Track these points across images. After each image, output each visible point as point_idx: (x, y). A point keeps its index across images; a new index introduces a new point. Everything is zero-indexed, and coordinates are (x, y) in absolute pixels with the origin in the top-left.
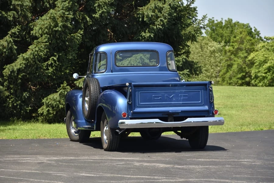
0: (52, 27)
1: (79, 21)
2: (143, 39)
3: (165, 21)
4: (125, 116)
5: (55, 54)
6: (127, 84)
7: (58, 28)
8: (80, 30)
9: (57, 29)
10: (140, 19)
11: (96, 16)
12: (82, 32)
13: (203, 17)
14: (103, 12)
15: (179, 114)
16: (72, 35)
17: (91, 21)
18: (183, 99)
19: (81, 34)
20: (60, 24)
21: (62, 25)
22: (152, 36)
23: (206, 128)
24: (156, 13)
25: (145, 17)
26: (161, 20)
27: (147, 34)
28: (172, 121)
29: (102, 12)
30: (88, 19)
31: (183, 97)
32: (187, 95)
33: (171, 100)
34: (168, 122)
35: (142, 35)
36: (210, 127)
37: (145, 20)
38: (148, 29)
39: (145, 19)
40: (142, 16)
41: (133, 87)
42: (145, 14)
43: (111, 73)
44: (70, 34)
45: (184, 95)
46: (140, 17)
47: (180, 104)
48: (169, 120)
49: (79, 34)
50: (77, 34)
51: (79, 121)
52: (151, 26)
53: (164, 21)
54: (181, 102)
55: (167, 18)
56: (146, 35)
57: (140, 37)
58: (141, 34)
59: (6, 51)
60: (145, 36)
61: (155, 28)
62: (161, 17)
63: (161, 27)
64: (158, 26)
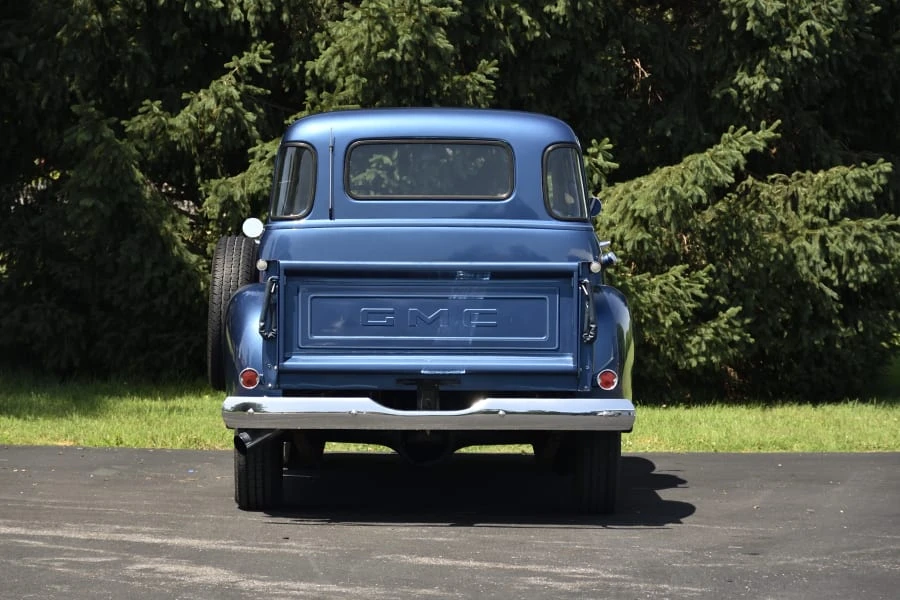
0: (374, 49)
1: (499, 26)
2: (747, 96)
3: (825, 32)
4: (249, 382)
6: (261, 264)
7: (393, 50)
8: (484, 61)
9: (390, 55)
10: (734, 26)
11: (554, 9)
12: (494, 70)
15: (459, 382)
16: (455, 78)
17: (538, 27)
18: (478, 326)
19: (489, 77)
20: (405, 40)
21: (408, 41)
22: (775, 87)
26: (811, 29)
27: (755, 79)
28: (435, 409)
30: (526, 19)
31: (479, 320)
32: (494, 313)
33: (431, 327)
34: (419, 409)
35: (737, 83)
37: (748, 28)
38: (763, 63)
40: (738, 13)
41: (283, 278)
43: (328, 221)
45: (481, 313)
47: (465, 343)
48: (421, 403)
49: (483, 77)
50: (474, 74)
52: (773, 49)
53: (821, 32)
54: (471, 339)
55: (834, 20)
56: (754, 83)
57: (732, 90)
58: (735, 80)
59: (216, 131)
60: (752, 88)
61: (787, 55)
62: (810, 18)
63: (808, 55)
64: (796, 52)
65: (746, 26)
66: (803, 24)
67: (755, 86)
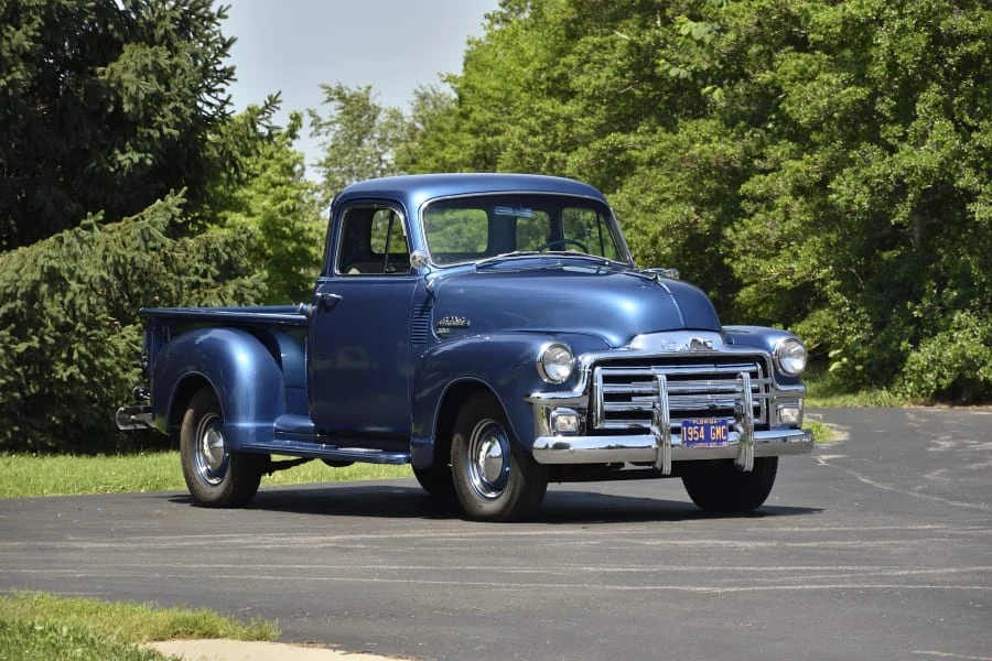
3: (188, 112)
10: (111, 108)
13: (268, 101)
22: (149, 162)
25: (126, 101)
26: (174, 110)
27: (129, 155)
38: (132, 141)
39: (126, 108)
40: (115, 97)
42: (130, 90)
46: (108, 101)
52: (142, 129)
61: (157, 134)
62: (176, 101)
63: (176, 133)
64: (166, 130)
65: (122, 109)
66: (172, 105)
67: (128, 162)
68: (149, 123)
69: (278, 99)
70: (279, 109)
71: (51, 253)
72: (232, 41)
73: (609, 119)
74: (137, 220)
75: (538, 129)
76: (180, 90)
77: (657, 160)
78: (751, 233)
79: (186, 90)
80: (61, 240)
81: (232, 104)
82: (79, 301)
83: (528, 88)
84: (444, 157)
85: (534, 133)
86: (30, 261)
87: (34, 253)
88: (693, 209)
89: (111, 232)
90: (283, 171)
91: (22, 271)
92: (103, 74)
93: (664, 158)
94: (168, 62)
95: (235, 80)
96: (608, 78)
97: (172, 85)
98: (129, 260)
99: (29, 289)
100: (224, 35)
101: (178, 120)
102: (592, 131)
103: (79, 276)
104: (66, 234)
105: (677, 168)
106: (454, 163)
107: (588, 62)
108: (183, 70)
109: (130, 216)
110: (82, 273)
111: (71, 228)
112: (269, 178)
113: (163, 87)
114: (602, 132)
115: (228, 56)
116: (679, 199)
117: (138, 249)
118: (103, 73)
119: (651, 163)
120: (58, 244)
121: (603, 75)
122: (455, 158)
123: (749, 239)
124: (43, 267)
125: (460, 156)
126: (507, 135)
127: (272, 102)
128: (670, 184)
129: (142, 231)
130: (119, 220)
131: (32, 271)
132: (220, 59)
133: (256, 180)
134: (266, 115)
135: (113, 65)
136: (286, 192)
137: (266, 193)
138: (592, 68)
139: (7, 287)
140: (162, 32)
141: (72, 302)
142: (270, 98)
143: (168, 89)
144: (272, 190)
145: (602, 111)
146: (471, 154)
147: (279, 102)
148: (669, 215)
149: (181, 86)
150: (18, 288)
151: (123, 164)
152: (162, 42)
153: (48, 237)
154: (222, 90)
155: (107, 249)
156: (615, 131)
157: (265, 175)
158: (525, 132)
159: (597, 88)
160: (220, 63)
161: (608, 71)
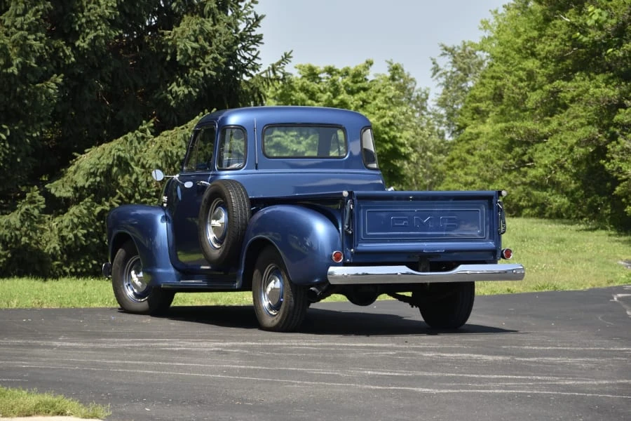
2: (174, 98)
3: (222, 60)
5: (4, 126)
6: (345, 193)
7: (12, 68)
8: (55, 75)
9: (11, 71)
10: (168, 58)
11: (82, 45)
12: (59, 80)
13: (284, 56)
14: (96, 37)
15: (440, 256)
16: (38, 85)
18: (448, 226)
19: (57, 84)
20: (17, 61)
21: (20, 62)
22: (194, 93)
23: (471, 286)
24: (201, 43)
25: (178, 53)
26: (215, 59)
27: (182, 88)
29: (94, 37)
31: (448, 223)
32: (454, 219)
35: (171, 90)
36: (477, 283)
37: (178, 60)
39: (178, 58)
40: (172, 51)
41: (356, 201)
42: (180, 46)
43: (255, 171)
44: (34, 83)
46: (166, 53)
48: (421, 268)
49: (53, 86)
50: (48, 82)
51: (160, 270)
52: (191, 70)
53: (220, 60)
55: (224, 54)
56: (180, 90)
57: (168, 95)
58: (169, 89)
61: (202, 74)
62: (215, 53)
63: (214, 73)
64: (207, 72)
65: (176, 58)
66: (211, 56)
67: (182, 93)
68: (197, 66)
69: (290, 55)
70: (290, 61)
71: (119, 147)
72: (263, 17)
73: (556, 72)
74: (183, 129)
75: (524, 77)
76: (218, 46)
77: (576, 99)
78: (623, 147)
79: (221, 46)
80: (126, 139)
81: (259, 59)
82: (141, 179)
83: (519, 51)
84: (475, 94)
85: (521, 80)
86: (107, 152)
87: (110, 147)
88: (597, 130)
89: (166, 136)
90: (385, 100)
91: (102, 158)
92: (168, 35)
93: (581, 97)
94: (212, 28)
95: (262, 43)
96: (556, 46)
97: (213, 44)
98: (175, 154)
99: (105, 170)
100: (257, 13)
101: (216, 65)
102: (545, 79)
103: (142, 164)
104: (130, 135)
105: (587, 103)
106: (481, 98)
107: (545, 35)
108: (221, 34)
109: (179, 126)
110: (145, 162)
111: (133, 132)
112: (377, 104)
113: (208, 43)
114: (551, 79)
115: (260, 26)
116: (589, 123)
117: (181, 147)
118: (170, 34)
119: (572, 101)
120: (125, 141)
121: (553, 44)
122: (482, 95)
123: (622, 151)
124: (114, 155)
125: (485, 94)
126: (505, 81)
127: (286, 58)
128: (584, 114)
129: (184, 135)
130: (172, 129)
131: (108, 158)
132: (254, 28)
133: (369, 105)
134: (282, 65)
135: (176, 29)
136: (385, 113)
137: (374, 114)
138: (547, 40)
139: (92, 168)
140: (208, 9)
141: (136, 180)
142: (285, 54)
143: (211, 46)
144: (377, 112)
145: (551, 67)
146: (491, 92)
147: (291, 57)
148: (581, 133)
149: (218, 44)
150: (98, 169)
151: (179, 93)
152: (209, 15)
153: (119, 137)
154: (254, 49)
155: (161, 147)
156: (560, 80)
157: (374, 103)
158: (516, 79)
159: (549, 52)
160: (254, 31)
161: (556, 42)
